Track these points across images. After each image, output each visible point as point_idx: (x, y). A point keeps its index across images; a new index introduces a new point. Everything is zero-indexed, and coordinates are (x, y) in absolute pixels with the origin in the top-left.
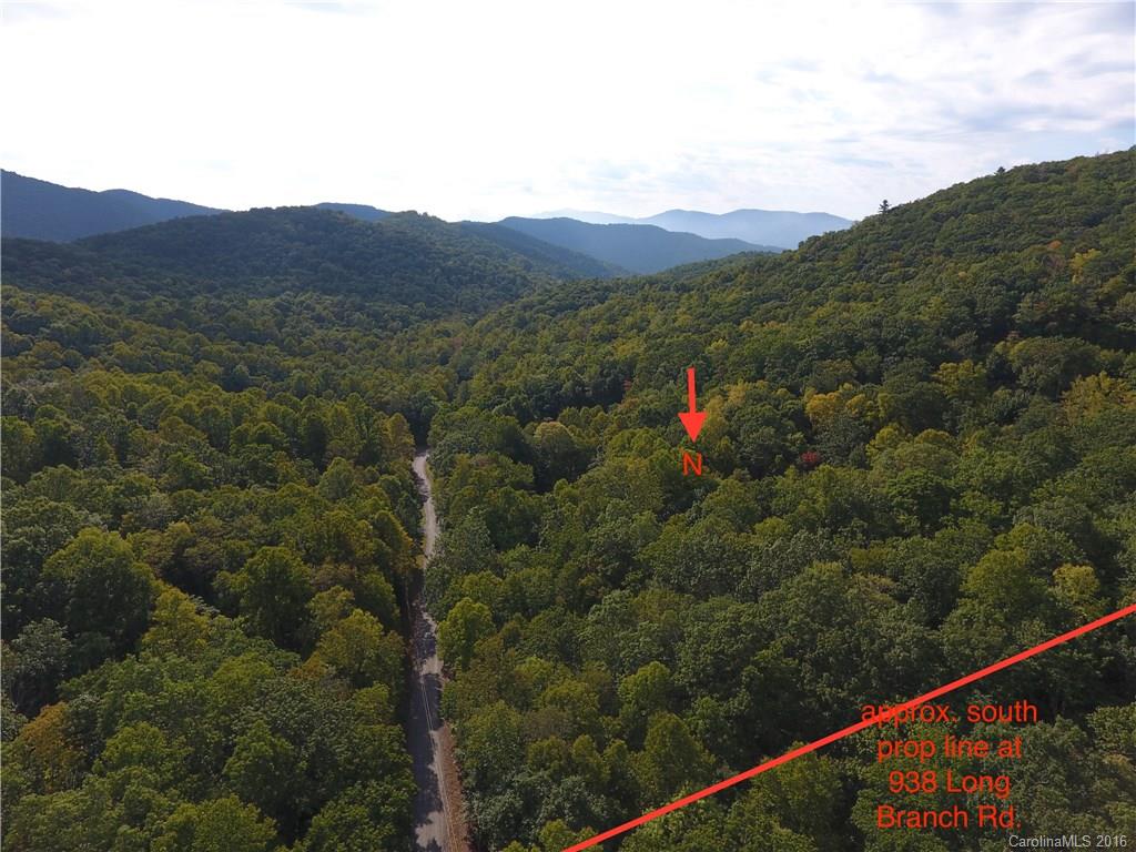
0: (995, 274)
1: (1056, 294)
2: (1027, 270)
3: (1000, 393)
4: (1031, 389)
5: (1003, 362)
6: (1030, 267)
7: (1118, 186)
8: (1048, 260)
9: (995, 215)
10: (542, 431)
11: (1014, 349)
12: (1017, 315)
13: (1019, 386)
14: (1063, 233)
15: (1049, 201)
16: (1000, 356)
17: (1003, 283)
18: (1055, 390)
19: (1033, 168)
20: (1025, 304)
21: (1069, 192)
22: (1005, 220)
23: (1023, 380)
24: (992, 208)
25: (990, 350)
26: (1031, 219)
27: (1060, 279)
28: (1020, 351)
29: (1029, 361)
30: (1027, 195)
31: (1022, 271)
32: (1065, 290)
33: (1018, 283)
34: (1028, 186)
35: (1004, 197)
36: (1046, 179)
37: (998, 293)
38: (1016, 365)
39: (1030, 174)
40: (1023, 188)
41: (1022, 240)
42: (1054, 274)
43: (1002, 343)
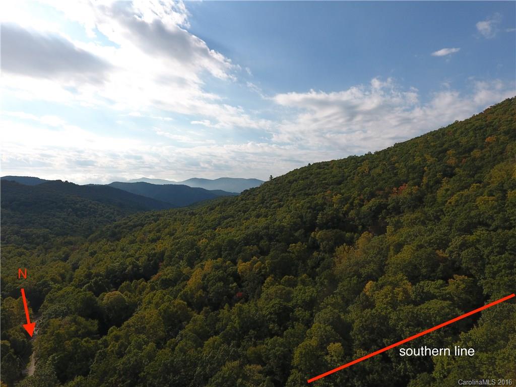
0: (309, 205)
1: (329, 211)
2: (319, 203)
3: (315, 254)
4: (325, 251)
5: (314, 241)
6: (320, 201)
7: (346, 170)
8: (325, 198)
9: (308, 181)
10: (108, 297)
11: (318, 234)
12: (317, 221)
13: (321, 250)
14: (331, 187)
15: (325, 176)
16: (314, 238)
17: (312, 208)
18: (332, 251)
19: (319, 163)
20: (320, 216)
21: (331, 172)
22: (312, 183)
23: (321, 248)
24: (307, 178)
25: (310, 236)
26: (320, 183)
27: (330, 206)
28: (319, 236)
29: (323, 240)
30: (319, 174)
31: (317, 203)
32: (332, 210)
33: (317, 208)
34: (318, 170)
35: (311, 174)
36: (324, 168)
37: (310, 212)
38: (318, 242)
39: (319, 166)
40: (316, 171)
41: (318, 190)
42: (328, 203)
43: (313, 233)
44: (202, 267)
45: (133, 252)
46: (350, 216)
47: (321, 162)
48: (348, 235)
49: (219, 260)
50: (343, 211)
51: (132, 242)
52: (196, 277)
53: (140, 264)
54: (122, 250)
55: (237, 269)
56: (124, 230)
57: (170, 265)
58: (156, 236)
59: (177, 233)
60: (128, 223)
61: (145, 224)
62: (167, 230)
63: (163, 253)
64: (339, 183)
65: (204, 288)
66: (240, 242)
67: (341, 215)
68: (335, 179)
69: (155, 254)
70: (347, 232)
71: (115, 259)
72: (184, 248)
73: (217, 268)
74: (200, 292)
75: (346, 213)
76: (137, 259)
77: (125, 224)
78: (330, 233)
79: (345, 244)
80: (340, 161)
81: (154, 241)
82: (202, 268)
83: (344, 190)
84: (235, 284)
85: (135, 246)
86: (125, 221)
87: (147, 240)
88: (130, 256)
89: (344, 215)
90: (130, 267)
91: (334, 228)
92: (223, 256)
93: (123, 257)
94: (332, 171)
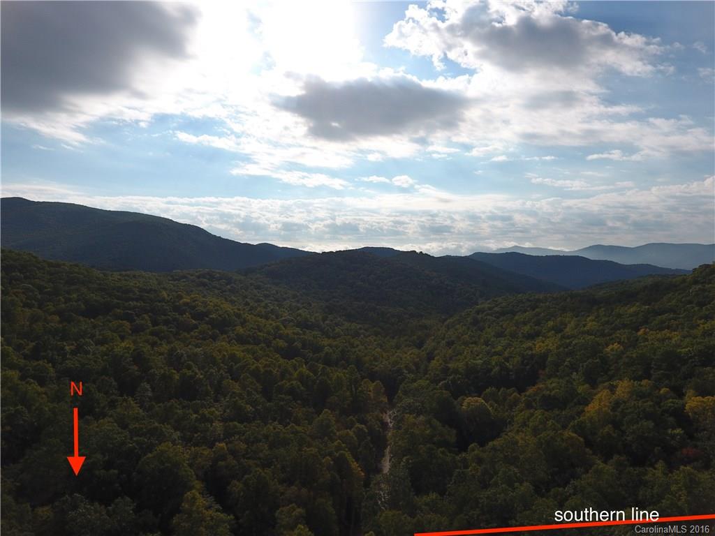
10: (470, 403)
44: (612, 389)
45: (499, 348)
49: (644, 382)
51: (499, 335)
52: (599, 403)
53: (511, 367)
54: (486, 343)
55: (684, 405)
56: (489, 317)
57: (557, 376)
58: (534, 329)
59: (567, 329)
60: (494, 307)
61: (518, 312)
62: (551, 323)
63: (544, 357)
65: (616, 425)
66: (691, 358)
69: (532, 356)
71: (477, 355)
72: (579, 354)
73: (641, 396)
74: (608, 429)
76: (507, 359)
77: (490, 309)
81: (531, 336)
82: (611, 391)
84: (678, 431)
85: (504, 342)
86: (489, 305)
87: (520, 335)
88: (496, 353)
90: (497, 369)
92: (653, 377)
93: (488, 353)
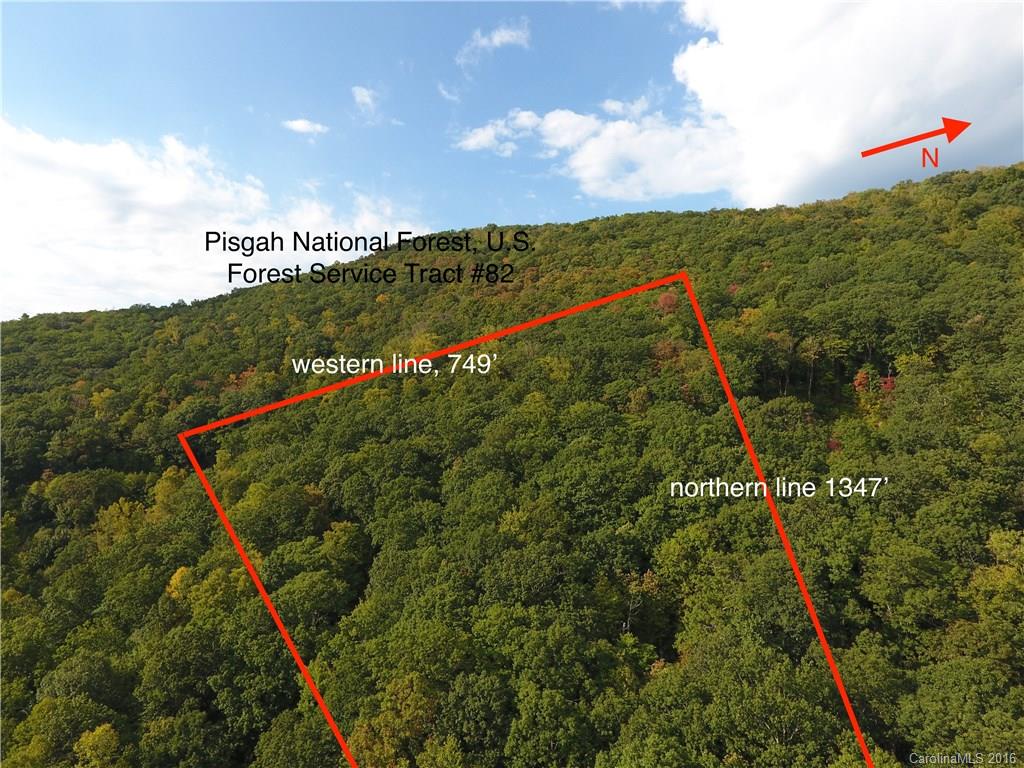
0: (22, 415)
1: (81, 428)
2: (53, 409)
3: (41, 534)
4: (70, 525)
5: (39, 502)
6: (56, 406)
7: (125, 335)
8: (71, 399)
9: (22, 358)
11: (51, 486)
12: (48, 454)
13: (59, 523)
14: (86, 373)
15: (72, 346)
16: (36, 497)
17: (31, 424)
18: (88, 519)
19: (55, 316)
20: (55, 442)
21: (87, 339)
22: (33, 362)
23: (60, 516)
24: (19, 350)
25: (24, 492)
26: (56, 362)
27: (83, 416)
28: (53, 488)
29: (62, 497)
30: (53, 340)
31: (49, 411)
32: (89, 425)
33: (47, 422)
34: (52, 331)
35: (31, 341)
36: (68, 327)
37: (26, 434)
38: (51, 503)
39: (54, 321)
40: (47, 333)
41: (51, 380)
42: (79, 411)
43: (36, 483)
46: (135, 437)
47: (59, 312)
48: (130, 478)
50: (118, 426)
64: (110, 364)
67: (113, 435)
68: (99, 354)
70: (127, 473)
75: (127, 430)
78: (83, 478)
79: (122, 499)
80: (111, 314)
83: (120, 380)
89: (121, 434)
91: (94, 467)
94: (91, 336)
